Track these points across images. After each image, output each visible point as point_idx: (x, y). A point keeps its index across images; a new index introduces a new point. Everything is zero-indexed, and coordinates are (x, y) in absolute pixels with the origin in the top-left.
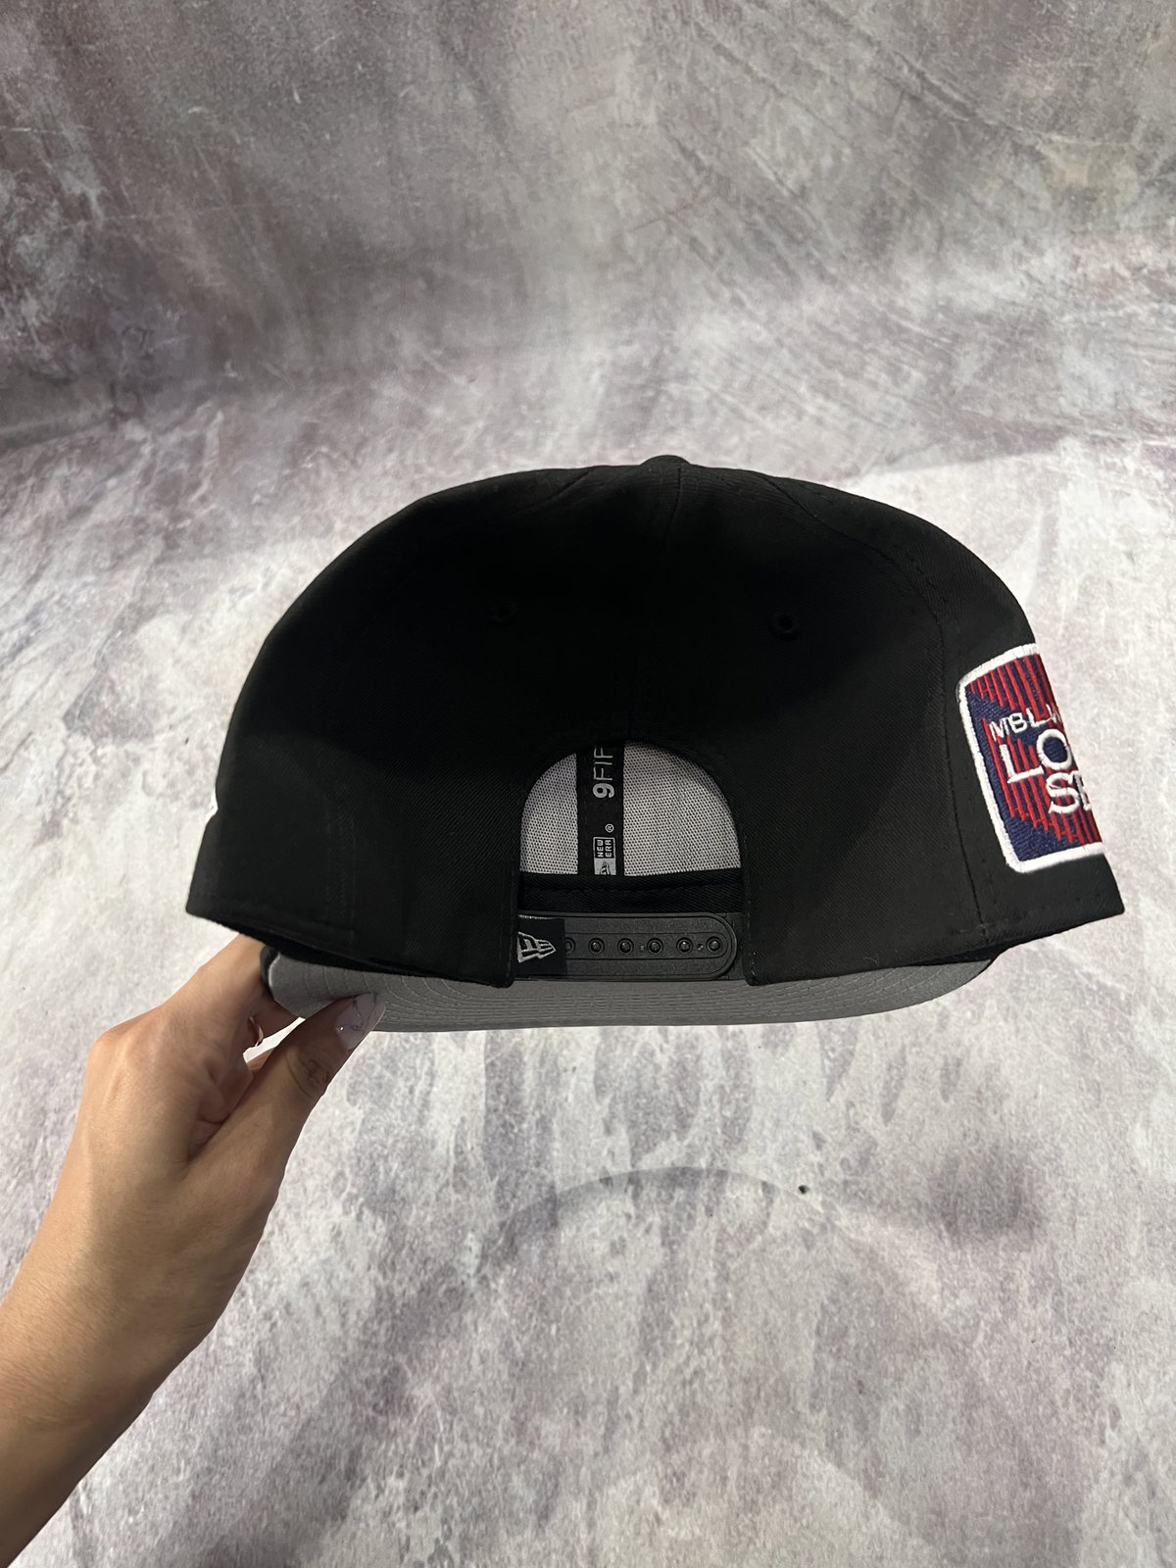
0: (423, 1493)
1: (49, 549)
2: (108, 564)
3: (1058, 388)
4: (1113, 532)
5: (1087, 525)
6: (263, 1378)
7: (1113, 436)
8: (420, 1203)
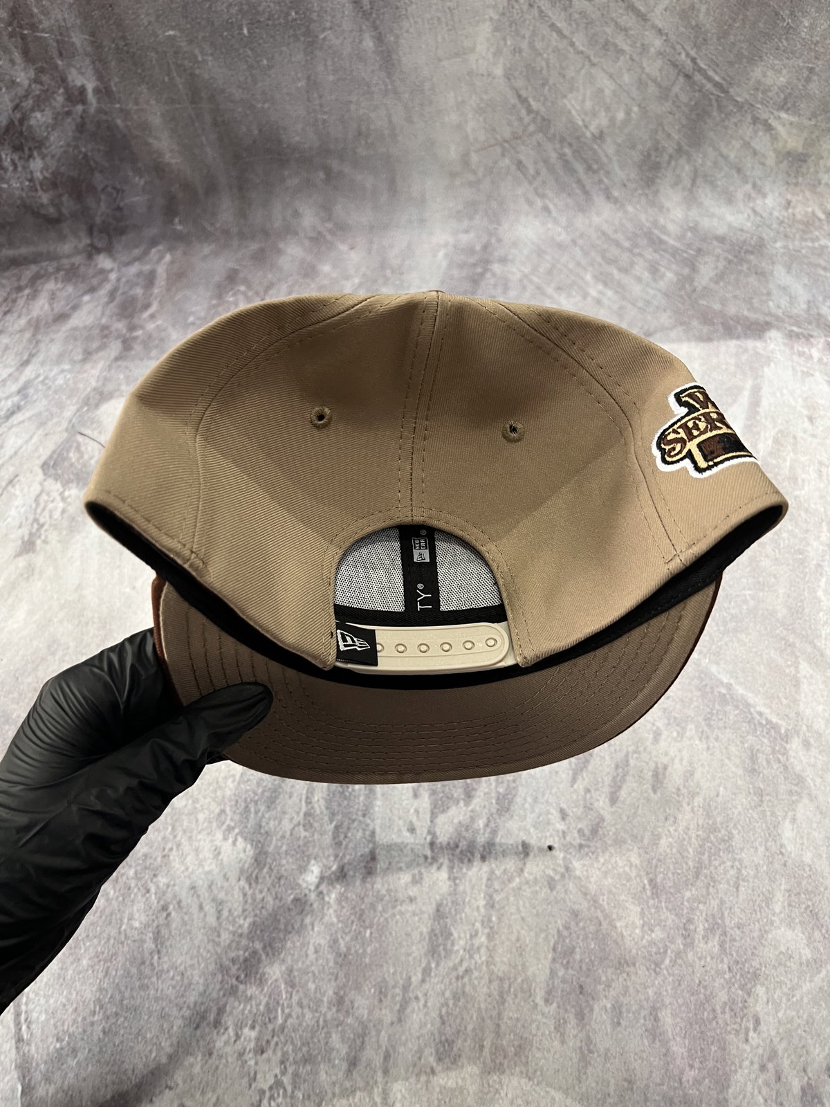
0: (268, 1042)
1: (38, 342)
2: (80, 357)
3: (769, 294)
4: (800, 400)
5: (782, 395)
6: (159, 952)
7: (805, 332)
8: (278, 837)
